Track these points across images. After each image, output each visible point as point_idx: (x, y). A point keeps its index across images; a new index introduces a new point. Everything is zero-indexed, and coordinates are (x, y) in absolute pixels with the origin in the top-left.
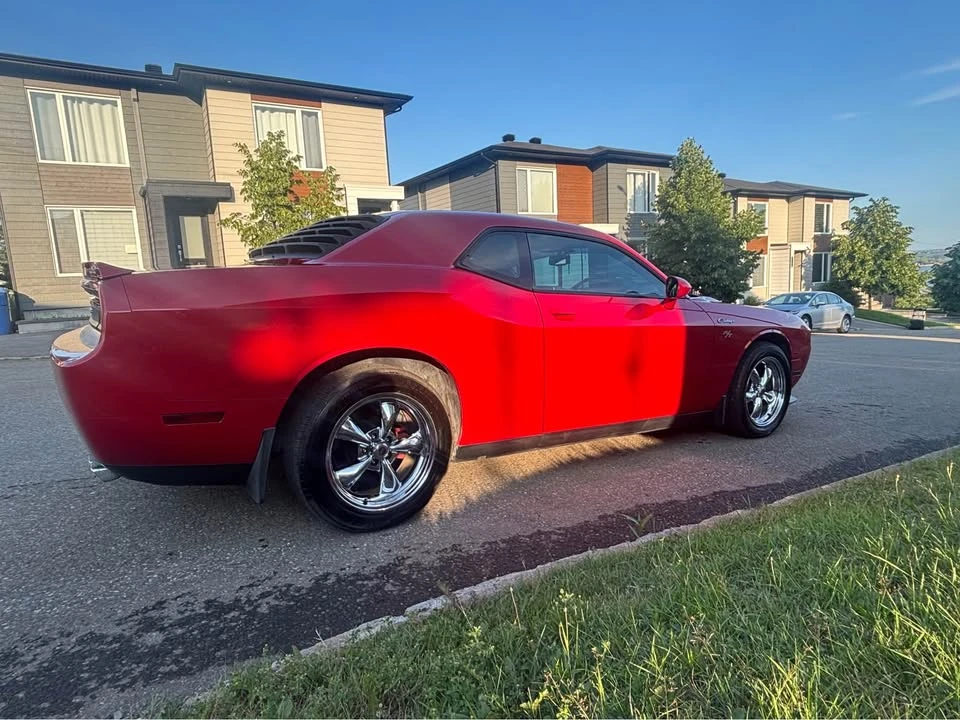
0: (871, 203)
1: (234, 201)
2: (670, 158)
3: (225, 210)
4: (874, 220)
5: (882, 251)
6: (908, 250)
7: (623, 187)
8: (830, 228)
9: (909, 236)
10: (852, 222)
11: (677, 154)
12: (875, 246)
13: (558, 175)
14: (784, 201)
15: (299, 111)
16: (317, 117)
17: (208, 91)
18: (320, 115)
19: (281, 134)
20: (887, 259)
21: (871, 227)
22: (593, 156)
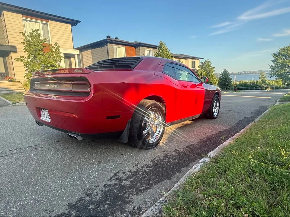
0: (205, 61)
1: (17, 52)
2: (157, 46)
3: (14, 55)
4: (206, 65)
5: (208, 74)
6: (214, 73)
7: (144, 54)
8: (195, 67)
9: (214, 70)
10: (201, 66)
11: (159, 45)
12: (206, 72)
13: (126, 49)
14: (184, 59)
15: (40, 22)
16: (47, 25)
17: (4, 11)
18: (48, 24)
19: (38, 30)
20: (209, 75)
21: (205, 67)
22: (135, 44)
